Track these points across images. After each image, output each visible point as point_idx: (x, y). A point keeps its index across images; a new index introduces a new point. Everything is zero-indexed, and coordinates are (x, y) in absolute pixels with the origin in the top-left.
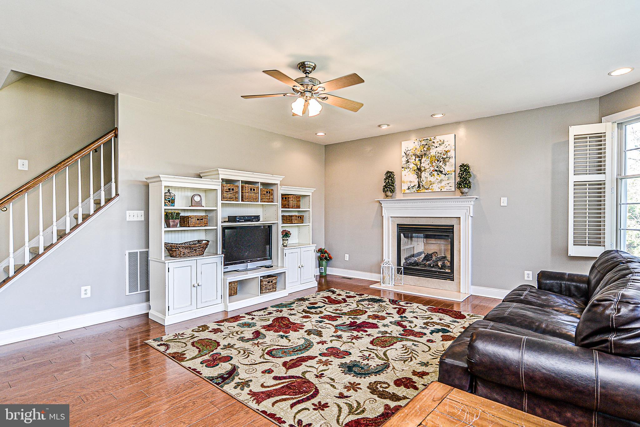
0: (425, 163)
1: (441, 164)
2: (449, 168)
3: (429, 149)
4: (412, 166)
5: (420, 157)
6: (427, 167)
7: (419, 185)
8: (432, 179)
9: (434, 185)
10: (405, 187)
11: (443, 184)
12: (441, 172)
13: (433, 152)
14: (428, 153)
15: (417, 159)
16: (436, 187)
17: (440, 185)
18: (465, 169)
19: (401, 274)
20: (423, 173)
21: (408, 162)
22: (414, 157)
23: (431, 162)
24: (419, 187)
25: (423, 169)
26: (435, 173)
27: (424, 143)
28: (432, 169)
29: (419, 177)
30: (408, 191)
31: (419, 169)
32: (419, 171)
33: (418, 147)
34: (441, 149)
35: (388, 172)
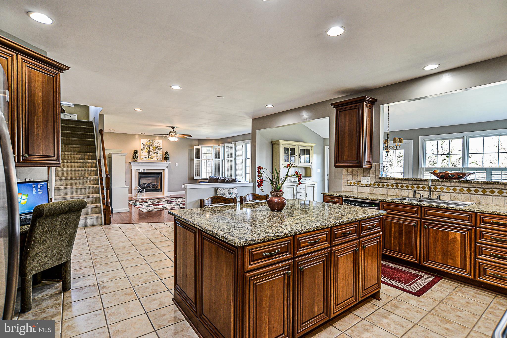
0: (151, 149)
1: (157, 150)
2: (160, 152)
3: (153, 144)
4: (145, 149)
5: (149, 146)
6: (152, 150)
7: (149, 157)
8: (154, 155)
9: (155, 158)
10: (142, 157)
11: (158, 157)
12: (158, 153)
13: (154, 145)
14: (152, 145)
15: (148, 147)
16: (155, 159)
17: (157, 158)
18: (167, 154)
19: (144, 192)
20: (150, 153)
21: (144, 147)
22: (147, 146)
23: (154, 149)
24: (149, 158)
25: (150, 151)
26: (155, 153)
27: (151, 141)
28: (154, 151)
29: (149, 154)
30: (144, 159)
31: (149, 151)
32: (149, 152)
33: (148, 142)
34: (157, 145)
35: (136, 151)
